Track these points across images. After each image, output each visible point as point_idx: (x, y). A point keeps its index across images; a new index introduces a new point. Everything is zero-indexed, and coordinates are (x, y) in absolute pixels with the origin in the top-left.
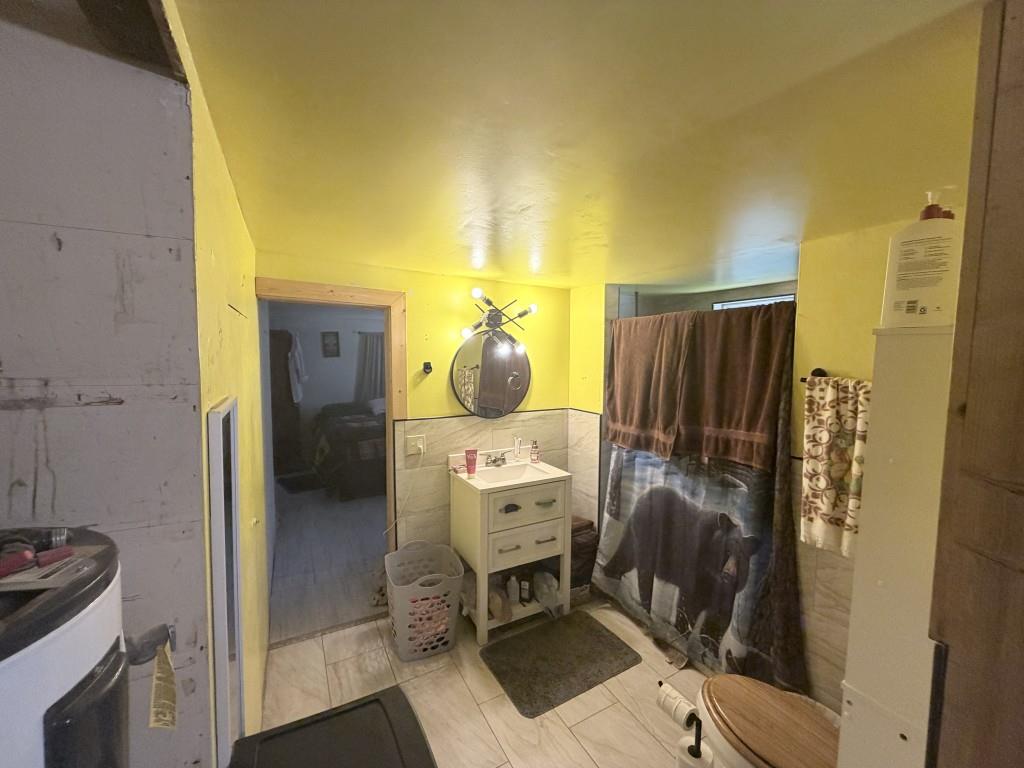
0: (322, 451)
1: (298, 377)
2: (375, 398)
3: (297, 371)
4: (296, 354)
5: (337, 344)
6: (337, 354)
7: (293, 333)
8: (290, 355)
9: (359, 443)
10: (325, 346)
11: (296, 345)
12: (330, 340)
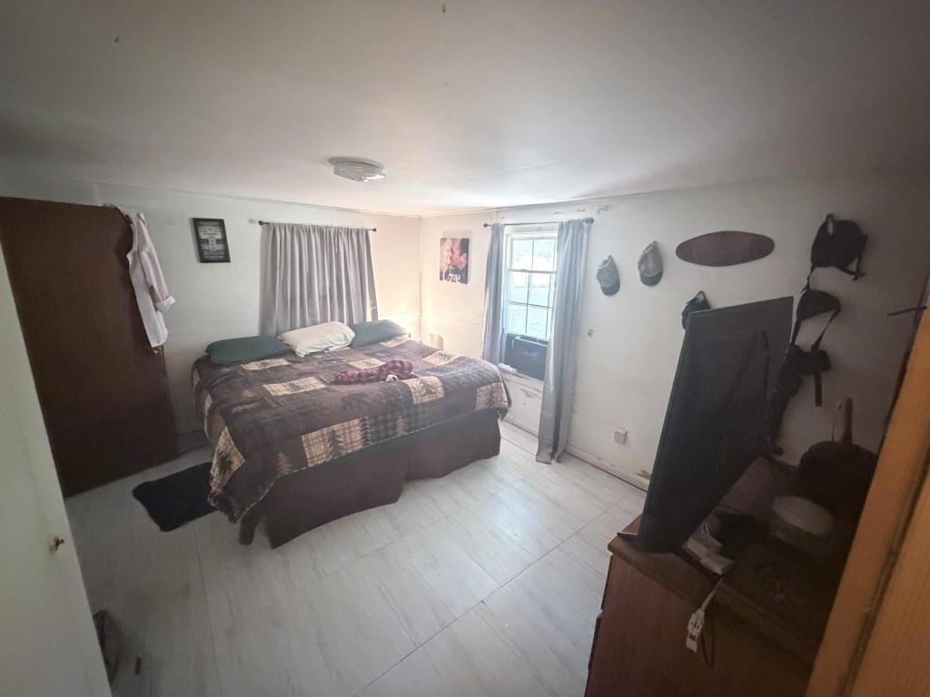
0: (225, 463)
1: (155, 300)
2: (293, 328)
3: (151, 290)
4: (144, 255)
5: (224, 241)
6: (226, 258)
7: (133, 217)
8: (129, 256)
9: (303, 438)
10: (200, 242)
11: (141, 232)
12: (209, 233)
